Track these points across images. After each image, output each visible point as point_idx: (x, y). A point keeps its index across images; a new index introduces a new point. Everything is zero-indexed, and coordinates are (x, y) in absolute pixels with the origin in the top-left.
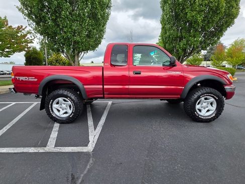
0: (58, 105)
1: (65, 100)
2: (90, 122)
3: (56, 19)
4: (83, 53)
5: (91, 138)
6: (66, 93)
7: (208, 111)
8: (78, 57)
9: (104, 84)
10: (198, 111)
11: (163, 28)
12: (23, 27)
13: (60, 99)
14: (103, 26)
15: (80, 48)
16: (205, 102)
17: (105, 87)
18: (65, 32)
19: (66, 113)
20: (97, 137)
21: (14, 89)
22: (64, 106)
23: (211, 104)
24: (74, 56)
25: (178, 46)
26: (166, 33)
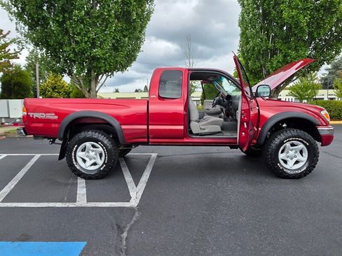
0: (84, 153)
1: (93, 146)
2: (128, 178)
3: (64, 22)
4: (105, 76)
5: (133, 194)
6: (96, 135)
7: (297, 162)
8: (97, 82)
9: (150, 123)
10: (282, 162)
11: (243, 34)
12: (4, 33)
13: (88, 144)
14: (140, 32)
15: (100, 67)
16: (292, 150)
17: (151, 127)
18: (77, 42)
19: (95, 164)
20: (140, 194)
21: (24, 129)
22: (92, 154)
23: (301, 152)
24: (90, 81)
25: (268, 64)
26: (248, 43)
